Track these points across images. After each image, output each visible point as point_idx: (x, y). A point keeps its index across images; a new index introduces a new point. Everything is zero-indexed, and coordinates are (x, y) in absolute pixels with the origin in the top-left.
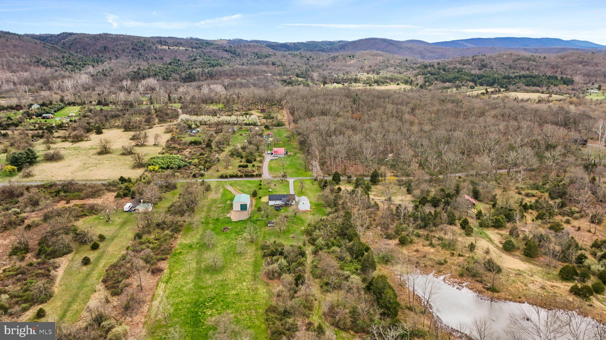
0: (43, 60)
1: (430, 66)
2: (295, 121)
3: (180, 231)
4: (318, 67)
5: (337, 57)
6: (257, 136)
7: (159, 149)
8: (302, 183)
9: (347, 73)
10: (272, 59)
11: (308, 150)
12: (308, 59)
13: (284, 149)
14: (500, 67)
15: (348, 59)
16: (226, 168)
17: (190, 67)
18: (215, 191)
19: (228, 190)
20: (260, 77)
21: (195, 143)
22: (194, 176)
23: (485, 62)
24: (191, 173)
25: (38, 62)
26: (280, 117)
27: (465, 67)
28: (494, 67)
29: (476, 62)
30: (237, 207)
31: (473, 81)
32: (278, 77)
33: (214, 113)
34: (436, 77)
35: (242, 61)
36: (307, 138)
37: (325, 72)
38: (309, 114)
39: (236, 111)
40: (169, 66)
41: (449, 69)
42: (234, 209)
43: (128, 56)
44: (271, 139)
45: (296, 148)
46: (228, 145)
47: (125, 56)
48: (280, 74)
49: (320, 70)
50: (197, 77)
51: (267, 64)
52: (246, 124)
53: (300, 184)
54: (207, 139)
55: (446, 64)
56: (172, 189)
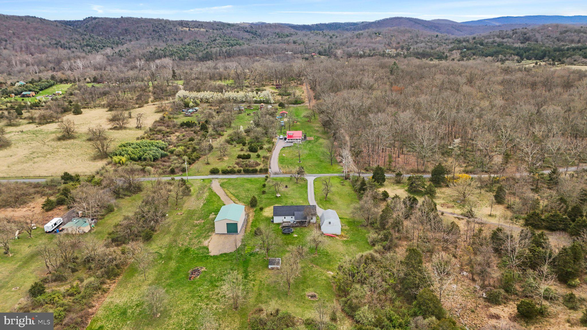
0: (62, 42)
1: (464, 41)
2: (317, 98)
3: (117, 275)
4: (342, 44)
5: (362, 34)
6: (268, 116)
7: (140, 133)
8: (327, 185)
9: (374, 49)
10: (293, 38)
11: (334, 134)
12: (331, 37)
13: (301, 132)
14: (546, 40)
15: (374, 36)
16: (220, 159)
17: (209, 47)
18: (197, 196)
19: (216, 195)
20: (279, 55)
21: (189, 125)
22: (173, 172)
23: (528, 35)
24: (169, 166)
25: (57, 44)
26: (298, 93)
27: (505, 40)
28: (540, 39)
29: (517, 35)
30: (220, 227)
31: (517, 54)
32: (299, 55)
33: (220, 89)
34: (473, 51)
35: (262, 41)
36: (333, 117)
37: (349, 49)
38: (335, 88)
39: (247, 87)
40: (188, 47)
41: (487, 43)
42: (216, 232)
43: (148, 38)
44: (286, 120)
45: (318, 131)
46: (230, 127)
47: (145, 38)
48: (301, 52)
49: (344, 47)
50: (214, 56)
51: (288, 43)
52: (256, 102)
53: (323, 187)
54: (203, 120)
55: (483, 38)
56: (135, 192)
